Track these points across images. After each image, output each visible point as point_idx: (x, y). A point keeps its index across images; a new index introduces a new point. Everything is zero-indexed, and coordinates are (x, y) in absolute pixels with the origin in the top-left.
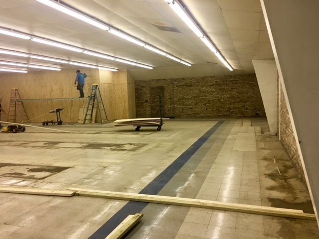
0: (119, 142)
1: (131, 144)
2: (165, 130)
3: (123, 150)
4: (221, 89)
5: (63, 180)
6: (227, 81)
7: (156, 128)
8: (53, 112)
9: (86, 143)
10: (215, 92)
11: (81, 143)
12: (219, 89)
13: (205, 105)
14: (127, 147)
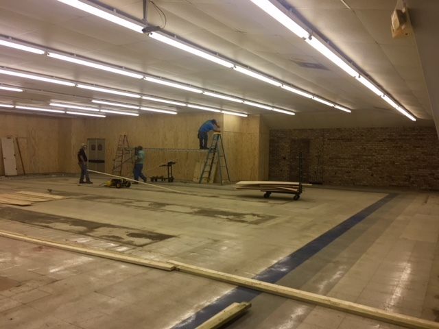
0: (239, 211)
1: (254, 215)
2: (304, 200)
3: (243, 222)
4: (397, 147)
5: (164, 250)
6: (406, 136)
7: (292, 196)
8: (164, 165)
9: (198, 208)
10: (386, 150)
11: (192, 208)
12: (394, 147)
13: (370, 168)
14: (249, 218)
